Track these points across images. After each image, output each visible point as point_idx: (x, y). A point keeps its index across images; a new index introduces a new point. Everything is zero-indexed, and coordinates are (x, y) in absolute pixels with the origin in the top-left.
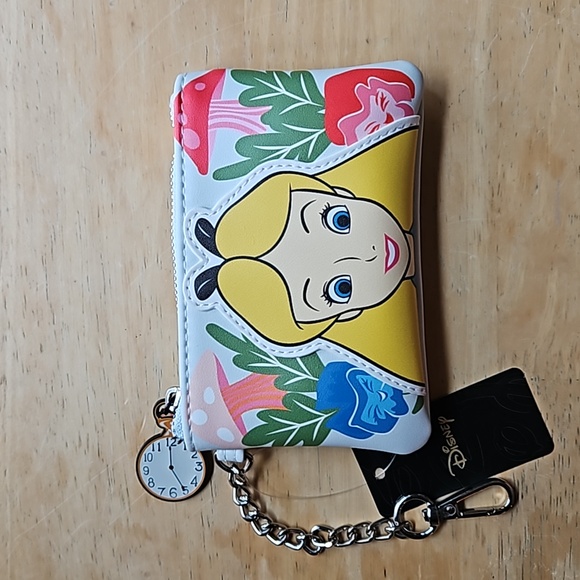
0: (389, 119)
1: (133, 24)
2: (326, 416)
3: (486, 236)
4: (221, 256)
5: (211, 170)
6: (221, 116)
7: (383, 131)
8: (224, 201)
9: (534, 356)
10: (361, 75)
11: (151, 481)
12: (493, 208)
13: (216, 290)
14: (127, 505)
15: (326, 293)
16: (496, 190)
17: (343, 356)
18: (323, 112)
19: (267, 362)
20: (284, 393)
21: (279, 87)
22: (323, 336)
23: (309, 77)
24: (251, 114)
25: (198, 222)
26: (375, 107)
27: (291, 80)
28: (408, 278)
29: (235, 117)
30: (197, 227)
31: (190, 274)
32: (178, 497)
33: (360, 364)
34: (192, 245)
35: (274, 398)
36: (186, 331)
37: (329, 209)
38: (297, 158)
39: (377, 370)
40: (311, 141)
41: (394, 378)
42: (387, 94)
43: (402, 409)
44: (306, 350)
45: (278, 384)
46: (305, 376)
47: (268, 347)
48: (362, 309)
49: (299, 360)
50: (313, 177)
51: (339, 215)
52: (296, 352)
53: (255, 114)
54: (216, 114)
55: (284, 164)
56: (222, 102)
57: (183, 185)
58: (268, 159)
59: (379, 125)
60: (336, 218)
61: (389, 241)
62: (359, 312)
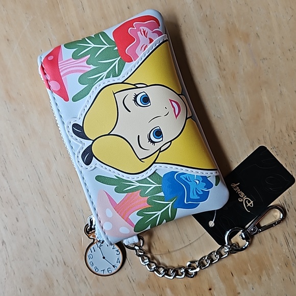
0: (151, 41)
1: (8, 40)
2: (172, 202)
3: (222, 85)
4: (90, 140)
5: (70, 98)
6: (66, 69)
7: (150, 47)
8: (82, 112)
9: (268, 136)
10: (130, 24)
11: (96, 268)
12: (221, 69)
13: (94, 158)
14: (88, 285)
15: (150, 140)
16: (219, 60)
17: (170, 169)
18: (116, 48)
19: (133, 185)
20: (146, 198)
21: (90, 44)
22: (156, 162)
23: (103, 34)
24: (80, 62)
25: (73, 126)
26: (141, 37)
27: (95, 39)
28: (189, 118)
29: (73, 67)
30: (73, 129)
31: (78, 155)
32: (113, 272)
33: (180, 170)
34: (73, 139)
35: (142, 202)
36: (86, 184)
37: (136, 96)
38: (111, 76)
40: (115, 65)
41: (200, 171)
42: (145, 28)
43: (209, 185)
44: (150, 172)
45: (142, 195)
46: (154, 186)
47: (130, 178)
48: (171, 141)
49: (148, 178)
50: (123, 83)
51: (142, 97)
52: (145, 175)
53: (83, 62)
54: (63, 68)
55: (106, 82)
56: (64, 62)
57: (59, 110)
58: (97, 82)
59: (147, 45)
60: (142, 99)
61: (172, 102)
62: (170, 143)
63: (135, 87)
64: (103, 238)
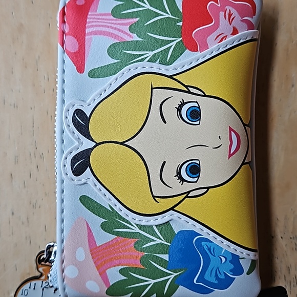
0: (235, 32)
2: (176, 274)
4: (93, 141)
5: (87, 69)
6: (96, 26)
7: (230, 41)
8: (97, 95)
13: (88, 168)
15: (179, 174)
17: (191, 226)
18: (181, 24)
19: (131, 229)
20: (141, 254)
21: (145, 4)
22: (175, 209)
24: (121, 24)
25: (75, 112)
26: (223, 21)
28: (247, 163)
29: (108, 27)
31: (67, 155)
33: (205, 233)
34: (69, 130)
35: (134, 258)
36: (63, 201)
37: (183, 104)
38: (158, 62)
39: (219, 238)
40: (170, 47)
41: (233, 246)
42: (233, 11)
43: (238, 270)
44: (161, 220)
45: (137, 247)
46: (159, 241)
48: (208, 188)
49: (155, 227)
50: (171, 77)
52: (153, 221)
53: (124, 25)
54: (93, 24)
55: (147, 66)
56: (97, 15)
57: (64, 82)
58: (134, 62)
59: (226, 36)
60: (189, 112)
61: (232, 132)
62: (206, 190)
63: (186, 90)
64: (58, 284)
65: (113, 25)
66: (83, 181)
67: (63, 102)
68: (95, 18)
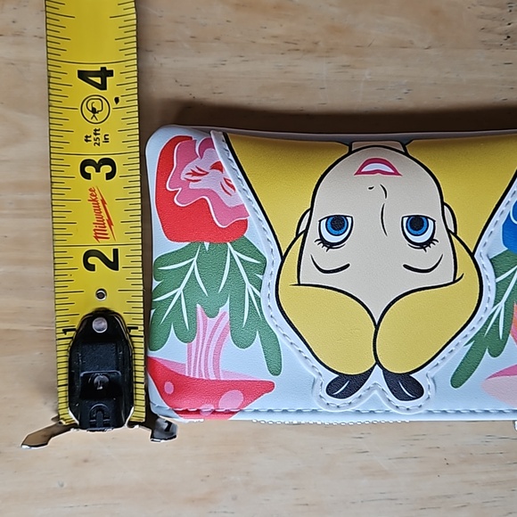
0: (218, 166)
1: (86, 461)
3: (345, 59)
4: (372, 369)
5: (269, 377)
6: (206, 365)
8: (307, 364)
9: (483, 8)
12: (312, 50)
15: (423, 246)
16: (293, 47)
17: (496, 228)
18: (207, 244)
19: (499, 316)
21: (173, 296)
22: (472, 251)
24: (205, 329)
25: (330, 395)
26: (203, 184)
27: (167, 281)
28: (405, 149)
29: (208, 348)
30: (336, 396)
31: (392, 405)
33: (506, 208)
34: (357, 403)
36: (458, 412)
37: (322, 240)
38: (260, 277)
40: (240, 259)
42: (188, 169)
44: (488, 271)
47: (482, 315)
48: (443, 204)
49: (499, 279)
50: (283, 258)
51: (330, 229)
52: (490, 282)
53: (206, 325)
54: (203, 370)
55: (268, 290)
56: (189, 363)
57: (285, 411)
58: (260, 310)
59: (225, 179)
60: (333, 231)
61: (363, 170)
62: (445, 207)
63: (302, 236)
65: (206, 341)
66: (430, 383)
67: (314, 411)
68: (195, 367)
